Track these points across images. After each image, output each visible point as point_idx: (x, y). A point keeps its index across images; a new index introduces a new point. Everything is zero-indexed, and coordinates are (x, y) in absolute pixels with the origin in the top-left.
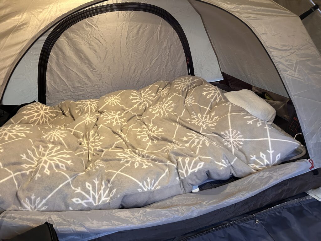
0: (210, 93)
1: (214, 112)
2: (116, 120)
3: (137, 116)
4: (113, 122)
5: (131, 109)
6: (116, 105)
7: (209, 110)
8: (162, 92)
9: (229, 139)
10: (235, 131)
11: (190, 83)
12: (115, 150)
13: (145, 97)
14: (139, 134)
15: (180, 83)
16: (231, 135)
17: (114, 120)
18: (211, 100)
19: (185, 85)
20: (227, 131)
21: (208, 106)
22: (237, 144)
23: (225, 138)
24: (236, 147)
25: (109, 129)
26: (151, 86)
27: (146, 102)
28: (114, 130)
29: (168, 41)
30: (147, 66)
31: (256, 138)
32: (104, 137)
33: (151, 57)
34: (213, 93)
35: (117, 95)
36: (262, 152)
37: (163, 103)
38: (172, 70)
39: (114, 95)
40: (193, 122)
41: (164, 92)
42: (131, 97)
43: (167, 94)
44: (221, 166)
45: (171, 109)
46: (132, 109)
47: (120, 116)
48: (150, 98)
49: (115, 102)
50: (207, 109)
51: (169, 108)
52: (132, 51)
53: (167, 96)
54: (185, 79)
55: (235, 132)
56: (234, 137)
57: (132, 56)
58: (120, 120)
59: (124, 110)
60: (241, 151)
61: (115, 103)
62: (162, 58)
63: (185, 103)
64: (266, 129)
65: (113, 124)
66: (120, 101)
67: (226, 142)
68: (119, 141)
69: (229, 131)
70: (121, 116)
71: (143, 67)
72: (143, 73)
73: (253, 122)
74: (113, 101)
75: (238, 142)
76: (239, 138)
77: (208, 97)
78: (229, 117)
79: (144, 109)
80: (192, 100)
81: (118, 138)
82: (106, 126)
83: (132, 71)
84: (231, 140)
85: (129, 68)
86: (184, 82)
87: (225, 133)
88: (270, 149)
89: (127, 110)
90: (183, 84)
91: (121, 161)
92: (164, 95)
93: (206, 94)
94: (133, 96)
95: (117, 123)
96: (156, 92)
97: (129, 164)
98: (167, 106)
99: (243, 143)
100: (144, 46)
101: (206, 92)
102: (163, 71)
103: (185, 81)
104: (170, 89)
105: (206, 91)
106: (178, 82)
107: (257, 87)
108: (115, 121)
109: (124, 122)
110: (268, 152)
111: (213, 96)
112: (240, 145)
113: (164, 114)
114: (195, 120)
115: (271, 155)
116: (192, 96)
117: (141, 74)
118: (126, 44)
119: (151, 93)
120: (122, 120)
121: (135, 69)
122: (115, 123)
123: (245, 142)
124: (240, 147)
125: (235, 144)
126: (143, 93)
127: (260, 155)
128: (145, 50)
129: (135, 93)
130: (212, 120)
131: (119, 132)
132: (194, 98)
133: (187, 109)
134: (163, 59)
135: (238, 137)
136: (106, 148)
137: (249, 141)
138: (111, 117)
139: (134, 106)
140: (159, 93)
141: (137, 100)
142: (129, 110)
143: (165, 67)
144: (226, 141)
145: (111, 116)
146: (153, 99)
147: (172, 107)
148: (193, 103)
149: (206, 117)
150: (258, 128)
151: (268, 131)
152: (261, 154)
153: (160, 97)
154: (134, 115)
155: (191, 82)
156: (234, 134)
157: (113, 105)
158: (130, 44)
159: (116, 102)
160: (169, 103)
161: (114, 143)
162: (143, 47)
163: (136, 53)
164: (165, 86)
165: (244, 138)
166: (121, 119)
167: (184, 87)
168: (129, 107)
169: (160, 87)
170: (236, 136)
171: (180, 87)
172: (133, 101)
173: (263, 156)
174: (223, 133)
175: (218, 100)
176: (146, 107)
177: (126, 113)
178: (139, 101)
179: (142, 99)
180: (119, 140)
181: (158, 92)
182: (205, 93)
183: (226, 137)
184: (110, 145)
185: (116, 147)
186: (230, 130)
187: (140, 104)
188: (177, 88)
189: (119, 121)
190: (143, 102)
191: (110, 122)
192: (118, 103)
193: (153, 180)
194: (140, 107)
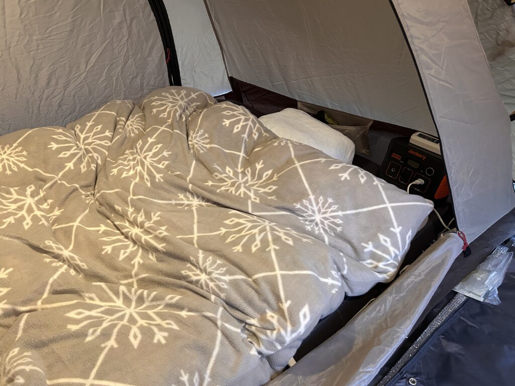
0: (238, 122)
1: (262, 161)
2: (30, 210)
3: (81, 191)
4: (23, 218)
5: (61, 174)
6: (16, 169)
7: (243, 156)
8: (128, 126)
9: (313, 216)
10: (321, 198)
11: (186, 102)
12: (54, 302)
13: (90, 140)
14: (105, 239)
15: (163, 102)
16: (316, 209)
17: (24, 212)
18: (243, 136)
19: (177, 107)
20: (307, 200)
21: (241, 148)
22: (330, 224)
23: (304, 215)
24: (328, 230)
25: (16, 241)
26: (97, 113)
27: (95, 152)
28: (35, 242)
29: (124, 10)
30: (78, 67)
31: (363, 207)
32: (11, 270)
33: (87, 46)
34: (242, 120)
35: (15, 145)
36: (383, 234)
37: (139, 151)
38: (136, 77)
39: (6, 145)
40: (223, 188)
41: (133, 125)
42: (54, 146)
43: (141, 129)
44: (333, 286)
45: (163, 162)
46: (63, 176)
47: (36, 199)
48: (102, 143)
49: (11, 163)
50: (239, 156)
51: (159, 162)
52: (37, 32)
53: (143, 136)
54: (172, 94)
55: (323, 200)
56: (323, 211)
57: (38, 46)
58: (39, 209)
59: (44, 180)
60: (342, 236)
61: (13, 166)
62: (113, 50)
63: (191, 146)
64: (377, 185)
65: (24, 223)
66: (25, 159)
67: (307, 223)
68: (58, 273)
69: (310, 199)
70: (39, 197)
71: (70, 71)
72: (72, 86)
73: (349, 174)
74: (5, 161)
75: (333, 220)
76: (332, 211)
77: (235, 131)
78: (300, 170)
79: (94, 169)
80: (203, 139)
81: (54, 264)
82: (8, 236)
83: (43, 82)
84: (318, 218)
85: (33, 76)
86: (171, 100)
87: (302, 205)
88: (395, 224)
89: (52, 178)
90: (171, 105)
91: (86, 335)
92: (134, 132)
93: (230, 123)
94: (57, 142)
95: (35, 219)
96: (112, 128)
97: (112, 343)
98: (151, 157)
99: (342, 220)
100: (70, 20)
101: (228, 120)
102: (117, 79)
103: (173, 99)
104: (144, 118)
105: (228, 118)
106: (160, 102)
107: (308, 102)
108: (26, 215)
109: (52, 209)
110: (392, 232)
111: (244, 127)
112: (338, 225)
113: (152, 177)
114: (225, 183)
115: (399, 236)
116: (202, 131)
117: (65, 88)
118: (21, 14)
119: (102, 131)
120: (45, 206)
121: (49, 77)
122: (28, 220)
123: (345, 217)
124: (339, 229)
125: (326, 225)
126: (82, 133)
127: (379, 241)
128: (72, 31)
129: (61, 133)
130: (260, 177)
131: (51, 247)
132: (207, 135)
133: (199, 160)
134: (116, 51)
135: (330, 210)
136: (25, 303)
137: (352, 214)
138: (14, 206)
139: (66, 166)
140: (120, 128)
141: (72, 151)
142: (57, 178)
143: (122, 70)
144: (307, 220)
145: (11, 203)
146: (109, 144)
147: (164, 158)
148: (208, 146)
149: (244, 173)
150: (363, 185)
151: (381, 189)
152: (382, 237)
153: (126, 137)
154: (72, 189)
155: (186, 100)
156: (320, 205)
157: (8, 172)
158: (31, 14)
159: (14, 163)
160: (154, 151)
161: (47, 283)
162: (65, 23)
163: (49, 36)
164: (129, 112)
165: (343, 210)
166: (42, 205)
167: (176, 111)
168: (55, 171)
169: (118, 115)
170: (327, 208)
171: (166, 113)
172: (61, 156)
173: (386, 241)
174: (298, 206)
175: (255, 134)
176: (97, 164)
177: (51, 187)
178: (77, 154)
179: (83, 147)
180: (56, 269)
181: (119, 126)
182: (227, 122)
183: (306, 212)
184: (35, 291)
185: (55, 292)
186: (312, 197)
187: (80, 161)
188: (161, 116)
189: (38, 213)
190: (87, 153)
191: (15, 219)
192: (22, 165)
193: (194, 374)
194: (82, 166)
